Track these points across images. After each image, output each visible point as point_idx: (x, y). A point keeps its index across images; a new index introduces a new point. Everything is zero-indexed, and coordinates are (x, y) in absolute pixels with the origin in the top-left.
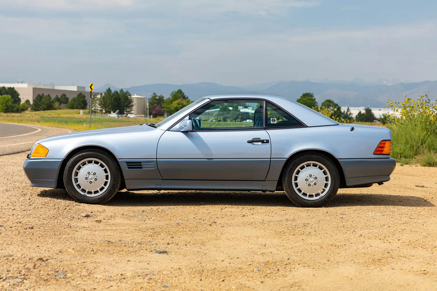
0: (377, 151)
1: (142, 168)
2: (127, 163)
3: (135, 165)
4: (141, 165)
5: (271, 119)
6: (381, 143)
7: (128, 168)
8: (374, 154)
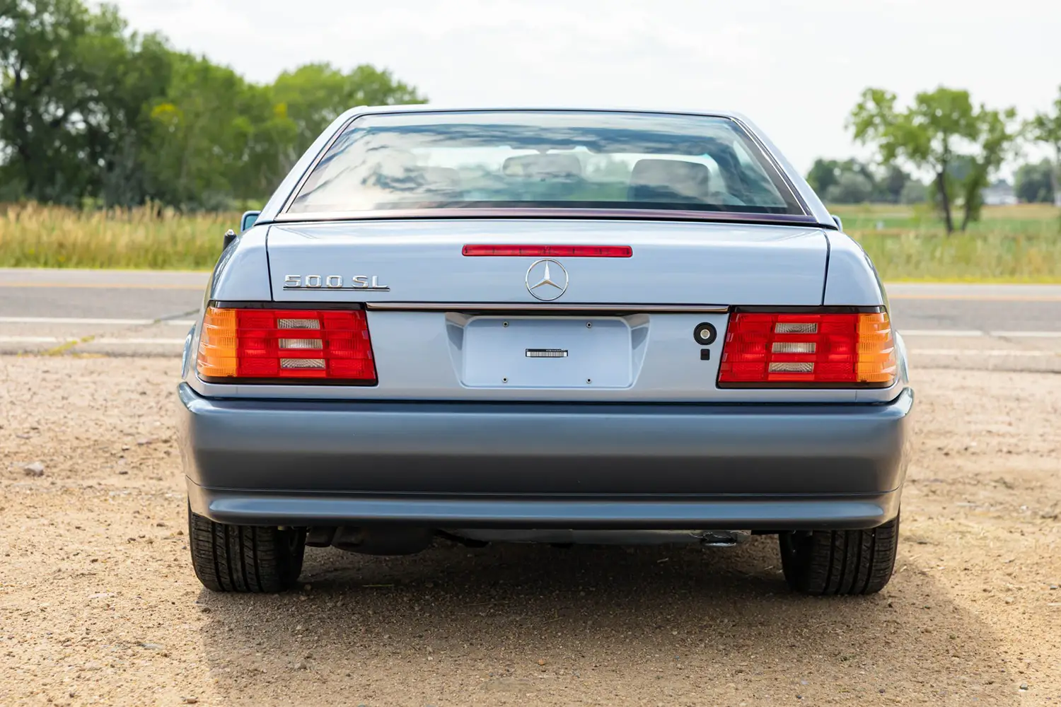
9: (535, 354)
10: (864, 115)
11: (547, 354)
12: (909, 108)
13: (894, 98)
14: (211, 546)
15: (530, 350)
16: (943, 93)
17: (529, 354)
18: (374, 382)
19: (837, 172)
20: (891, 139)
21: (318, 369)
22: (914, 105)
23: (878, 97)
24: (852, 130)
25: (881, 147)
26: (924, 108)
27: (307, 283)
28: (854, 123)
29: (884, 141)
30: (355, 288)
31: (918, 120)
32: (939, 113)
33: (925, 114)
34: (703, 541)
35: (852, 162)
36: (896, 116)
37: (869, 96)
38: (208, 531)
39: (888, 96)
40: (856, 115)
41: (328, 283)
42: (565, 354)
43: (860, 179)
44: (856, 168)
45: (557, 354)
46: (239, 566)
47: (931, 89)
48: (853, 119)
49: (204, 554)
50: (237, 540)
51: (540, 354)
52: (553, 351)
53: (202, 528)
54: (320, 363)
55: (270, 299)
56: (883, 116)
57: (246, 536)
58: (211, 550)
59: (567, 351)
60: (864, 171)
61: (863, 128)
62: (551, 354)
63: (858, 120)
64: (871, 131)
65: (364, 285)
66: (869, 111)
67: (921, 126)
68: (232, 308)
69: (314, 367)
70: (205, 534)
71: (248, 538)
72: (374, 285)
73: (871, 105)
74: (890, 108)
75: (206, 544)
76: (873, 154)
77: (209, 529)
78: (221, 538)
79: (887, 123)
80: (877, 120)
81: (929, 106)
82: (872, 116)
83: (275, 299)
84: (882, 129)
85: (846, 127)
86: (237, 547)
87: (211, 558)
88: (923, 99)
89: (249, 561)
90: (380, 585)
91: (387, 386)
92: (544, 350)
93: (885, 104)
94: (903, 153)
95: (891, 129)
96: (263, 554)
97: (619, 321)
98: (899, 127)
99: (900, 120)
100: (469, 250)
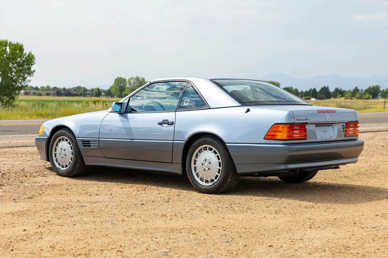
0: (268, 135)
1: (90, 146)
2: (82, 141)
3: (86, 143)
4: (90, 144)
5: (185, 100)
6: (274, 127)
7: (82, 146)
8: (264, 139)
18: (306, 139)
41: (302, 119)
45: (326, 132)
55: (294, 123)
65: (307, 119)
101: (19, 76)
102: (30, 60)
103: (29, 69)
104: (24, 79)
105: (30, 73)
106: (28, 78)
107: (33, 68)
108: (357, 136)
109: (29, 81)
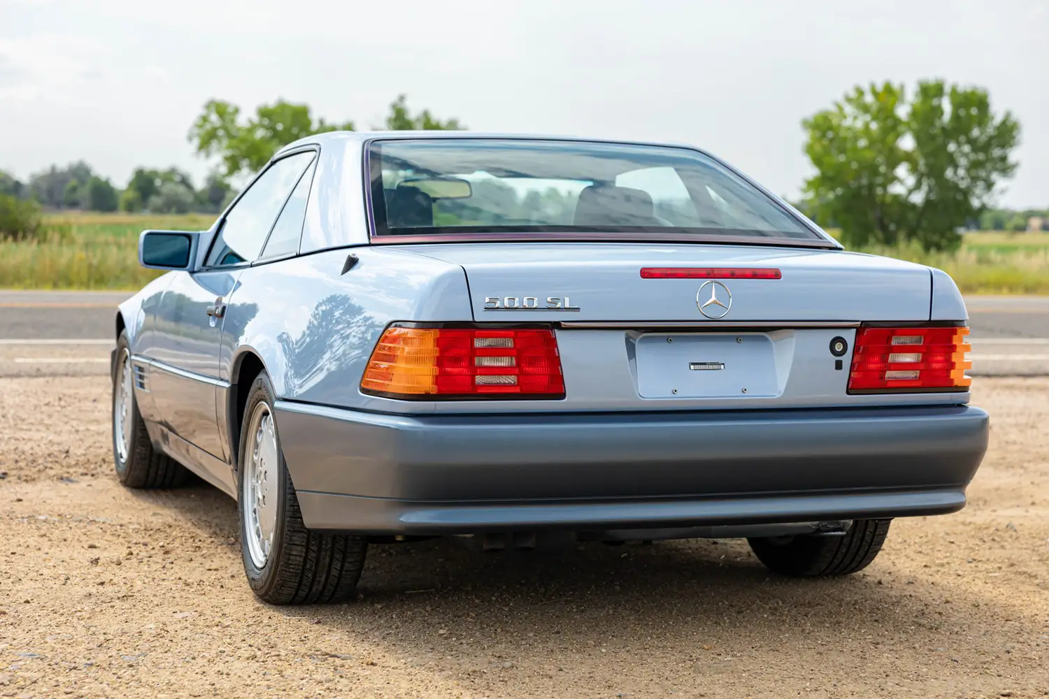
1: (144, 386)
6: (387, 339)
7: (138, 384)
9: (697, 367)
10: (208, 127)
11: (707, 367)
12: (250, 121)
13: (237, 111)
14: (302, 560)
15: (693, 364)
16: (283, 107)
17: (692, 367)
18: (562, 396)
19: (158, 182)
20: (236, 152)
21: (509, 385)
22: (256, 119)
23: (221, 109)
24: (196, 142)
25: (226, 159)
26: (266, 121)
27: (507, 304)
28: (198, 135)
29: (229, 153)
30: (549, 308)
31: (260, 134)
32: (280, 127)
33: (267, 128)
34: (819, 530)
35: (173, 171)
36: (239, 129)
37: (213, 109)
38: (302, 546)
39: (230, 110)
40: (200, 127)
41: (526, 304)
42: (722, 366)
43: (181, 189)
44: (177, 178)
45: (716, 367)
46: (323, 579)
47: (271, 102)
48: (197, 131)
49: (293, 568)
50: (329, 553)
51: (702, 367)
52: (712, 364)
53: (297, 543)
54: (511, 379)
55: (472, 320)
56: (226, 129)
57: (338, 549)
58: (301, 564)
59: (723, 364)
60: (185, 182)
61: (207, 140)
62: (711, 367)
63: (202, 132)
64: (214, 144)
65: (558, 306)
66: (212, 123)
67: (263, 139)
68: (432, 328)
69: (505, 383)
70: (299, 548)
71: (341, 551)
72: (567, 306)
73: (214, 118)
74: (233, 121)
75: (298, 558)
76: (218, 166)
77: (304, 544)
78: (313, 551)
79: (230, 136)
80: (221, 133)
81: (270, 119)
82: (215, 129)
83: (476, 320)
84: (225, 142)
85: (190, 139)
86: (327, 560)
87: (299, 571)
88: (264, 113)
89: (335, 572)
90: (422, 591)
91: (574, 399)
92: (705, 364)
93: (228, 118)
94: (247, 166)
95: (235, 142)
96: (350, 565)
97: (763, 337)
98: (243, 141)
99: (242, 134)
100: (647, 273)
101: (974, 179)
102: (1007, 134)
103: (1003, 159)
104: (989, 185)
105: (1005, 168)
106: (1000, 182)
107: (1014, 155)
108: (964, 389)
109: (1003, 192)
